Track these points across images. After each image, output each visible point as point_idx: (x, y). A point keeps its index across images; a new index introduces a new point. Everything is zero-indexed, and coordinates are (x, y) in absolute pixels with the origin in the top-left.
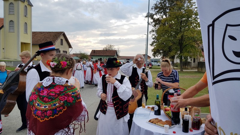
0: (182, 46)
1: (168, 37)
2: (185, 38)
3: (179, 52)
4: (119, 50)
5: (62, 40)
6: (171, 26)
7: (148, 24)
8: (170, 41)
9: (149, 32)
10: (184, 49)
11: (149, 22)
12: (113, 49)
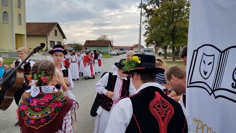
0: (174, 36)
1: (161, 28)
2: (177, 29)
3: (171, 43)
4: (113, 40)
5: (56, 31)
6: (163, 17)
7: (141, 14)
8: (163, 31)
9: (142, 23)
10: (176, 40)
11: (142, 12)
12: (107, 39)
